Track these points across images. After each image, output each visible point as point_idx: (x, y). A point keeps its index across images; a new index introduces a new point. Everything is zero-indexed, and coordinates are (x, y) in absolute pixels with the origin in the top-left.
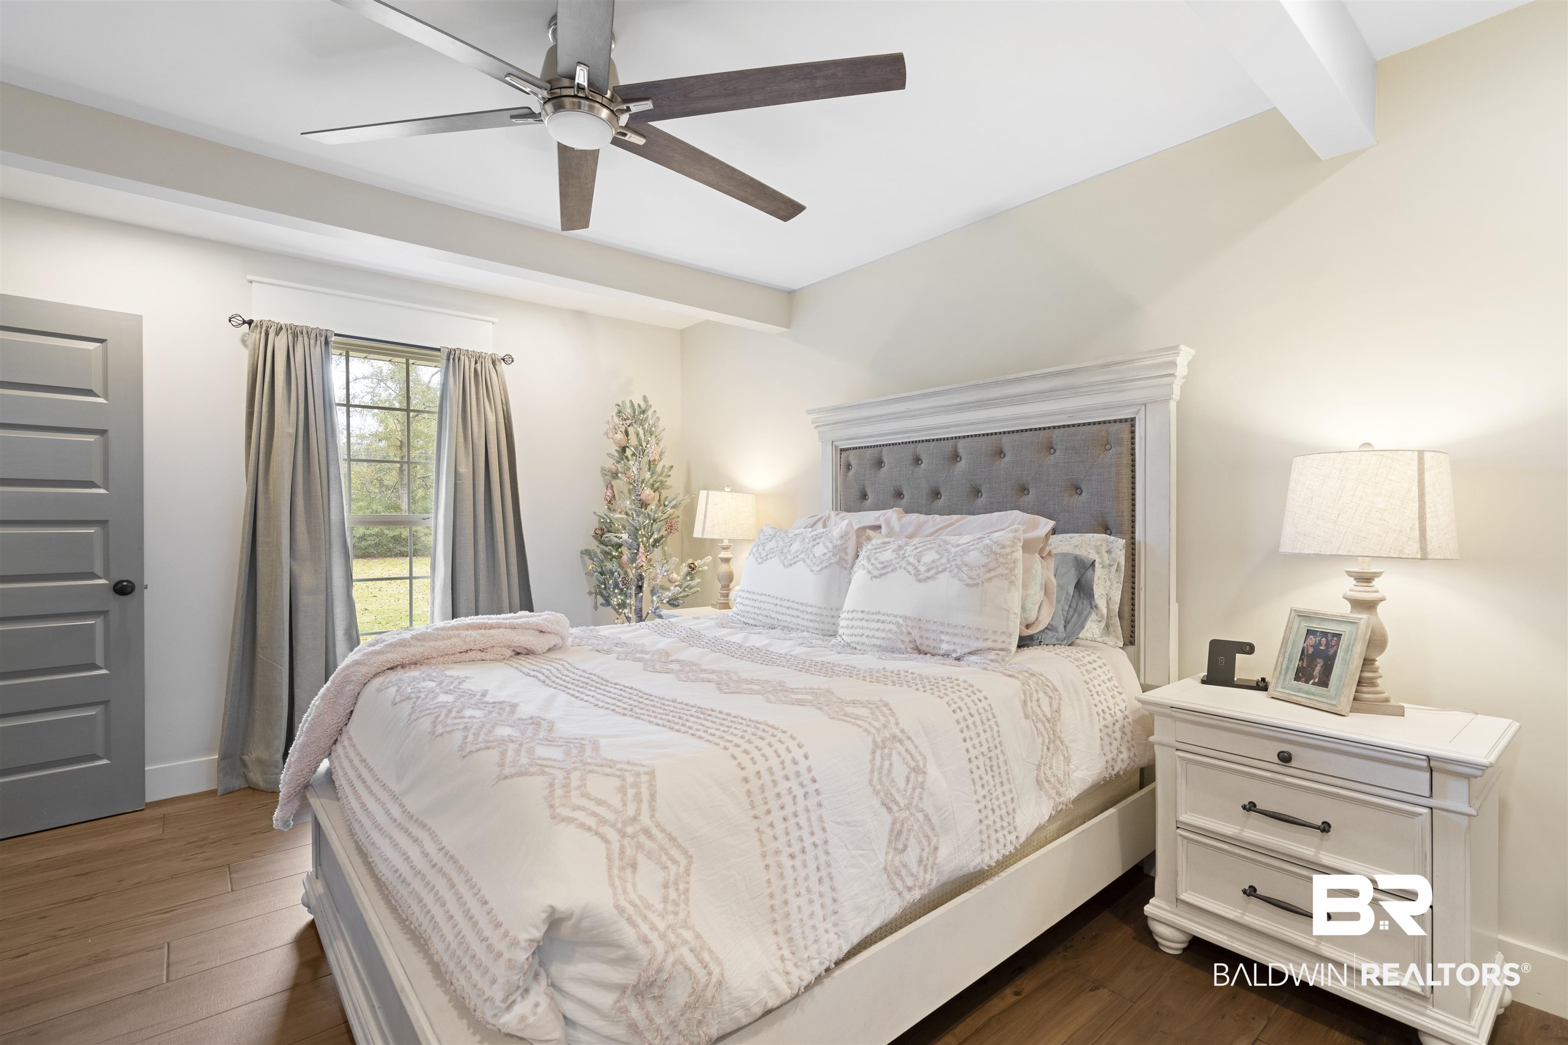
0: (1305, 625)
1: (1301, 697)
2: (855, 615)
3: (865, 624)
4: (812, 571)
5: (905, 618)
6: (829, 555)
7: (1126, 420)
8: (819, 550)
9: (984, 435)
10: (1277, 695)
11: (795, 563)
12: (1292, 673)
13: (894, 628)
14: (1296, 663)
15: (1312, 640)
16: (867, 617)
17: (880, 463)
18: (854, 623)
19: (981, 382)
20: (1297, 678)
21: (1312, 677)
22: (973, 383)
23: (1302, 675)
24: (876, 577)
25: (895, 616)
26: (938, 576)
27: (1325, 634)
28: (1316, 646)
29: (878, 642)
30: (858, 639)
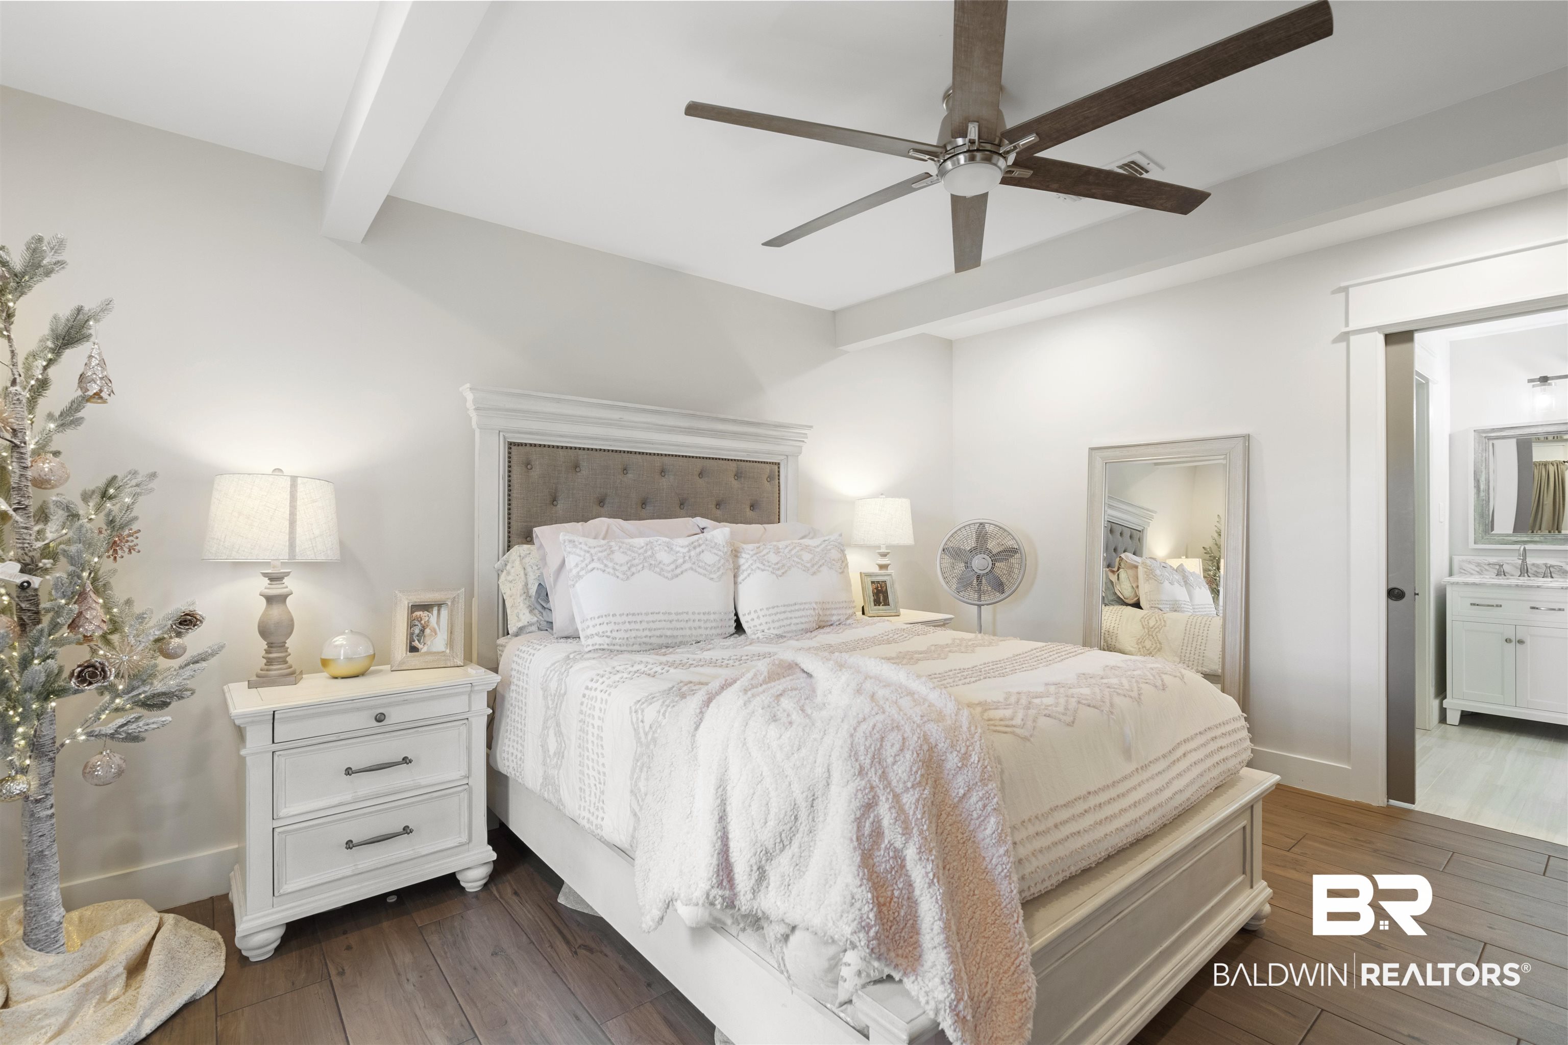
0: (869, 580)
1: (881, 613)
2: (776, 610)
3: (789, 615)
4: (712, 579)
5: (816, 603)
6: (722, 561)
7: (776, 463)
8: (709, 558)
9: (683, 456)
10: (871, 615)
11: (682, 573)
12: (872, 603)
13: (812, 612)
14: (872, 598)
15: (875, 586)
16: (788, 609)
17: (576, 467)
18: (779, 616)
19: (698, 413)
20: (875, 605)
21: (880, 603)
22: (691, 412)
23: (877, 602)
24: (781, 576)
25: (810, 603)
26: (821, 569)
27: (878, 582)
28: (877, 588)
29: (803, 626)
30: (787, 629)
